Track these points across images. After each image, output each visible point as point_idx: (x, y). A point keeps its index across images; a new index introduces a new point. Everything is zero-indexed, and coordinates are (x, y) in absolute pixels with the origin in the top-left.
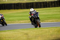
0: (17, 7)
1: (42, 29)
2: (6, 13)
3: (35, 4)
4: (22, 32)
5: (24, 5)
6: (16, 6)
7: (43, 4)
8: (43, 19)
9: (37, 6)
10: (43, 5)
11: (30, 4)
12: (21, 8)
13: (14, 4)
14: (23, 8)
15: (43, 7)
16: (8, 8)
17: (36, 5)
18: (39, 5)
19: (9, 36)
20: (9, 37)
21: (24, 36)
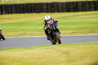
0: (51, 10)
1: (92, 46)
2: (33, 19)
3: (81, 4)
4: (59, 50)
5: (62, 6)
6: (49, 7)
7: (94, 4)
8: (94, 28)
9: (84, 8)
10: (93, 6)
11: (73, 5)
12: (58, 11)
13: (47, 4)
14: (61, 10)
15: (94, 9)
16: (37, 11)
17: (82, 7)
18: (87, 6)
19: (38, 56)
20: (38, 58)
21: (63, 56)
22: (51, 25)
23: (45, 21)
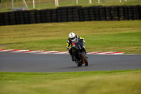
22: (77, 44)
23: (69, 39)
